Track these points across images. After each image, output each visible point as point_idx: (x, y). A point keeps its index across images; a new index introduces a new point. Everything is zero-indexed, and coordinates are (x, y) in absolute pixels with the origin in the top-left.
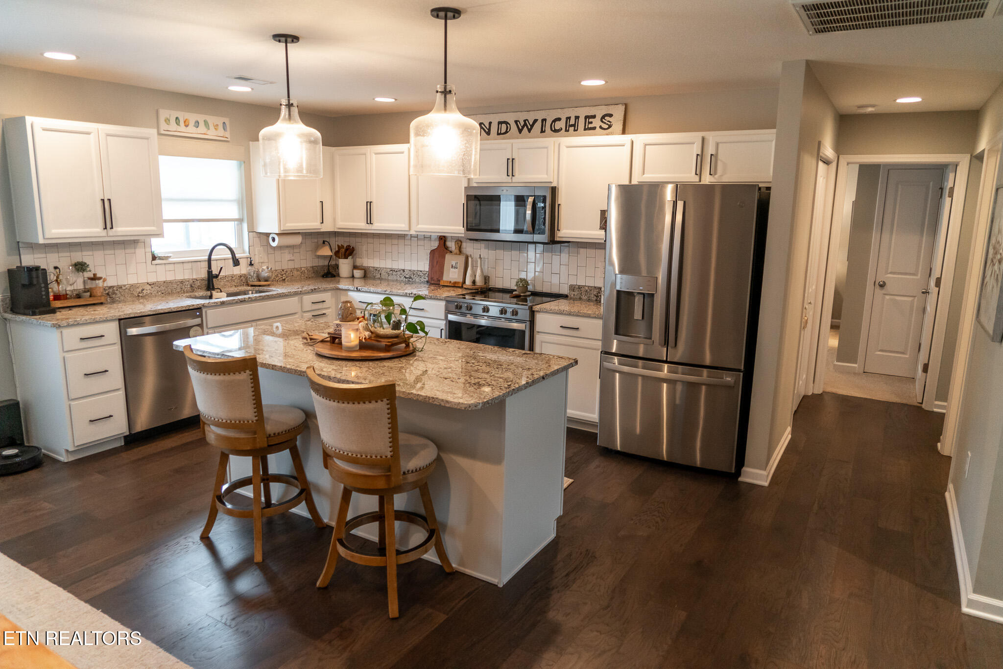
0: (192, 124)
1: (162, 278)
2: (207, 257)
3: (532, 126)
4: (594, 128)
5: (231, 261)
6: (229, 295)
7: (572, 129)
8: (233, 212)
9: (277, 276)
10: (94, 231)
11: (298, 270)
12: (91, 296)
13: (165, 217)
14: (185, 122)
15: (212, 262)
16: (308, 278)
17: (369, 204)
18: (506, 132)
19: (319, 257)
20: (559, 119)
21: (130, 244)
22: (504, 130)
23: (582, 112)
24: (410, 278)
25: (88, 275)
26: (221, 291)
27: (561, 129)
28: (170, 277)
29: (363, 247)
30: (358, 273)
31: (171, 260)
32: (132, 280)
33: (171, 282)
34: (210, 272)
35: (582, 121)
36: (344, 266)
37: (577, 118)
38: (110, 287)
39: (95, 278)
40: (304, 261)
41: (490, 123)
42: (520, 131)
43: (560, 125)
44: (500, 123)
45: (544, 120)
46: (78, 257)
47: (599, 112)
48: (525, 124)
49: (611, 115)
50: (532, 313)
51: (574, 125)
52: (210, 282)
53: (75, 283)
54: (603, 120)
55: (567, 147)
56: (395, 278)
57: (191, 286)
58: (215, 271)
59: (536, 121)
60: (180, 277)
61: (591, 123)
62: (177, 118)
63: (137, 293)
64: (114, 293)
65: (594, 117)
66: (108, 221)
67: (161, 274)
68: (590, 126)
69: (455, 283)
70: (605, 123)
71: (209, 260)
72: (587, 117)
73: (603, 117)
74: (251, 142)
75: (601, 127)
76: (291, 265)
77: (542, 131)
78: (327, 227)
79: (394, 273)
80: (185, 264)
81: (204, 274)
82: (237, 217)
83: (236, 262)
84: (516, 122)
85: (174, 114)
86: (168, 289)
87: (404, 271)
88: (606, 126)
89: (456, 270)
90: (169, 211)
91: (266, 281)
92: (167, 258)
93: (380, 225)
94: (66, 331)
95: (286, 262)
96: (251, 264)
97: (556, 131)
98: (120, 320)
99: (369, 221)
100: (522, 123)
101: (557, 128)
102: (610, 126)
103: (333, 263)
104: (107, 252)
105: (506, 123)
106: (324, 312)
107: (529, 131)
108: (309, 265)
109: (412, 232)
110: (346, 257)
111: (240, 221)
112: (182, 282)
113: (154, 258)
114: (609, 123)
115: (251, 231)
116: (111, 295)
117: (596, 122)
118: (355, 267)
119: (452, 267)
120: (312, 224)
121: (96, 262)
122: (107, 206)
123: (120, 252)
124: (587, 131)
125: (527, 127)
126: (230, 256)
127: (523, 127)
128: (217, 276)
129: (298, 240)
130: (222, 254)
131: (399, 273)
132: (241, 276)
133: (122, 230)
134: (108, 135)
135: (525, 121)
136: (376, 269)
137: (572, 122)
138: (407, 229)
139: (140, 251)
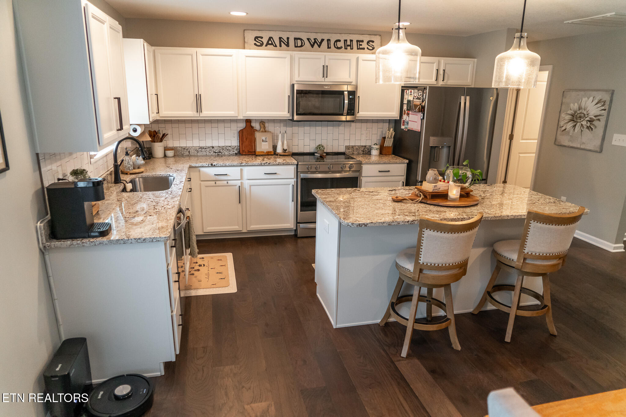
3: (321, 43)
4: (364, 49)
7: (349, 48)
18: (302, 46)
20: (339, 41)
22: (299, 44)
23: (355, 38)
24: (220, 152)
27: (342, 47)
30: (170, 153)
34: (116, 163)
35: (355, 43)
36: (158, 148)
37: (351, 41)
41: (288, 38)
42: (312, 46)
43: (340, 44)
44: (296, 39)
45: (329, 40)
47: (366, 38)
48: (315, 42)
49: (373, 42)
50: (360, 165)
51: (350, 46)
54: (369, 44)
55: (363, 60)
56: (205, 153)
59: (322, 40)
61: (361, 45)
65: (362, 41)
68: (361, 47)
69: (268, 152)
70: (370, 46)
72: (357, 41)
73: (368, 42)
75: (368, 48)
77: (329, 47)
79: (203, 150)
84: (308, 39)
87: (213, 147)
88: (371, 48)
89: (266, 143)
93: (209, 113)
97: (338, 48)
99: (199, 110)
100: (313, 41)
101: (339, 46)
102: (373, 48)
105: (301, 40)
107: (319, 46)
109: (240, 117)
110: (159, 142)
114: (373, 46)
117: (364, 45)
118: (166, 149)
119: (263, 141)
124: (359, 50)
125: (317, 44)
127: (314, 43)
131: (208, 150)
135: (315, 39)
136: (184, 148)
137: (349, 43)
138: (236, 115)
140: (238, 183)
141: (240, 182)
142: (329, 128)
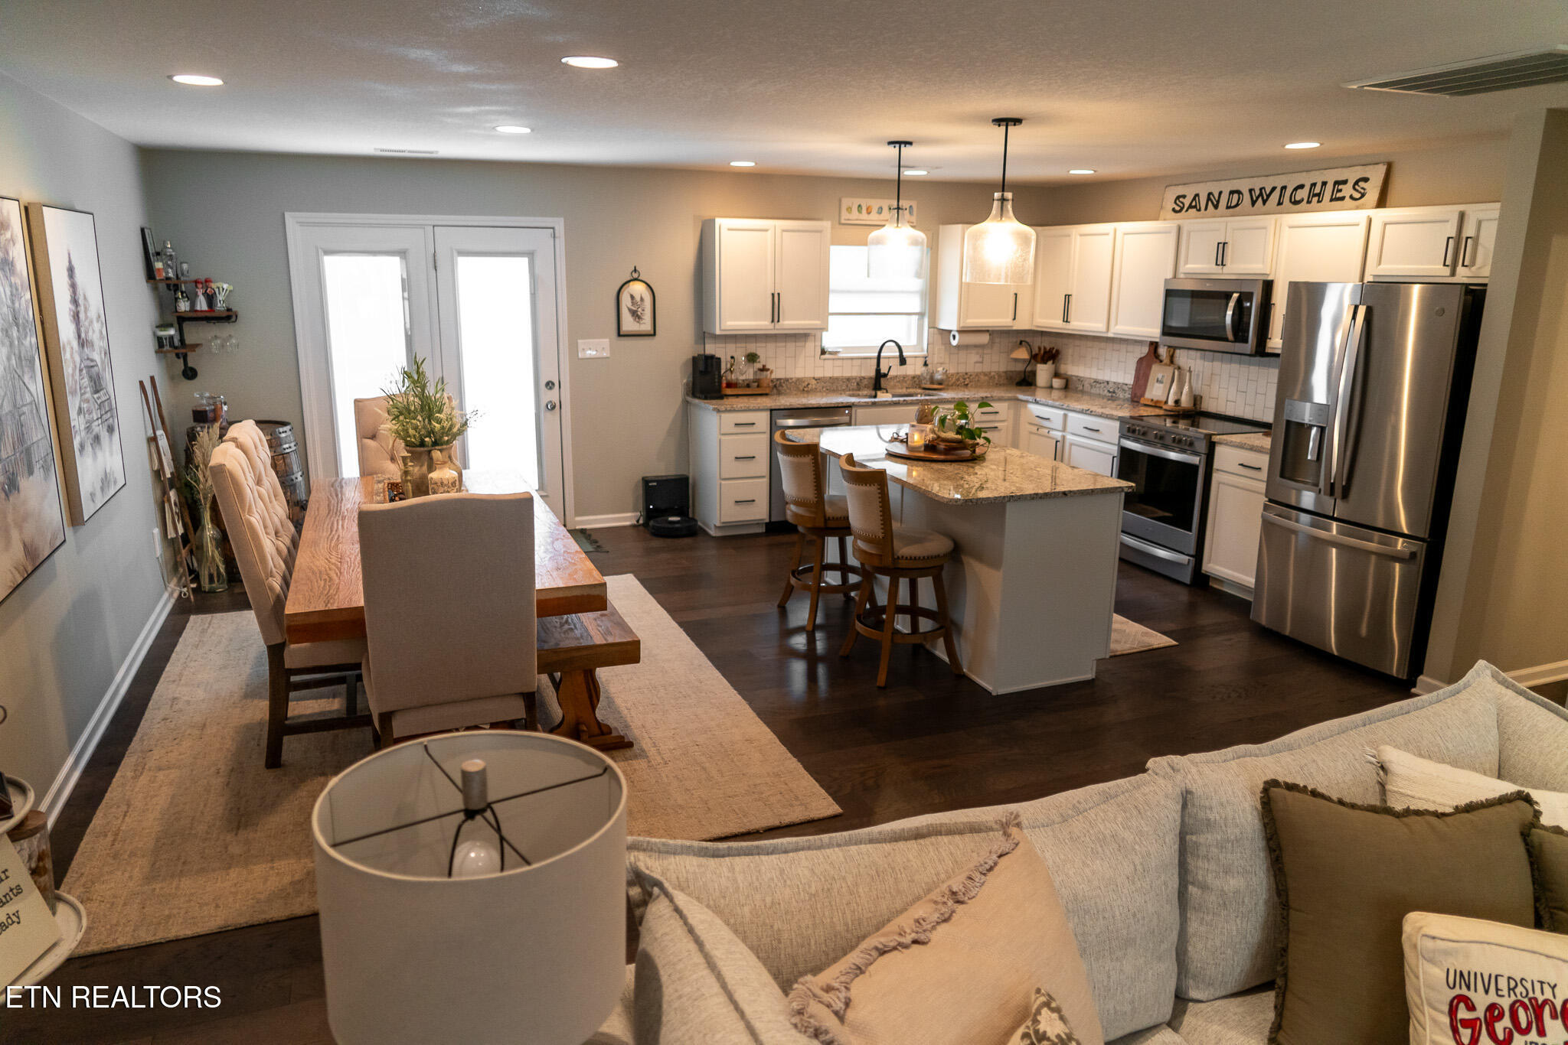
0: (875, 210)
1: (828, 374)
2: (876, 354)
3: (1268, 196)
4: (1342, 199)
5: (898, 360)
6: (894, 396)
7: (1315, 199)
8: (915, 304)
9: (958, 380)
10: (763, 324)
11: (985, 374)
12: (758, 386)
13: (830, 311)
14: (867, 209)
15: (882, 360)
16: (998, 385)
17: (1068, 297)
18: (1237, 205)
19: (1016, 360)
20: (1302, 187)
21: (800, 337)
22: (1234, 203)
23: (1331, 176)
24: (1114, 392)
25: (760, 366)
26: (887, 392)
27: (1303, 200)
28: (837, 373)
29: (1069, 351)
30: (1057, 383)
31: (841, 355)
32: (799, 373)
33: (837, 379)
34: (878, 371)
35: (1329, 187)
36: (1043, 371)
37: (1324, 184)
38: (778, 380)
39: (764, 369)
40: (997, 363)
41: (1220, 193)
42: (1253, 203)
43: (1302, 194)
44: (1232, 192)
45: (1284, 188)
46: (752, 348)
47: (1352, 175)
48: (1261, 194)
49: (1366, 180)
50: (1212, 446)
51: (1318, 195)
52: (878, 381)
53: (746, 373)
54: (1357, 187)
55: (1290, 227)
56: (1098, 392)
57: (858, 384)
58: (884, 370)
59: (1274, 189)
60: (847, 374)
61: (1341, 191)
62: (859, 206)
63: (802, 386)
64: (781, 385)
65: (1345, 182)
66: (775, 316)
67: (829, 370)
68: (1339, 195)
69: (1157, 402)
70: (1357, 191)
71: (879, 357)
72: (1337, 183)
73: (1356, 183)
74: (941, 227)
75: (1351, 197)
76: (978, 369)
77: (1280, 203)
78: (1022, 324)
79: (1098, 385)
80: (854, 361)
81: (873, 373)
82: (918, 310)
83: (903, 361)
84: (1251, 191)
85: (857, 202)
86: (832, 385)
87: (1108, 382)
88: (1358, 196)
89: (1161, 385)
90: (835, 303)
91: (940, 384)
92: (836, 353)
93: (1079, 324)
94: (725, 416)
95: (970, 363)
96: (926, 364)
97: (1296, 203)
98: (771, 410)
99: (1066, 320)
100: (1258, 193)
101: (1298, 199)
102: (1363, 195)
103: (1029, 369)
104: (779, 344)
105: (1239, 192)
106: (996, 425)
107: (1264, 202)
108: (1003, 368)
109: (1110, 335)
110: (1044, 361)
111: (921, 315)
112: (848, 379)
113: (823, 352)
114: (1362, 191)
115: (932, 326)
116: (778, 387)
117: (1347, 190)
118: (1057, 375)
119: (1157, 381)
120: (1004, 321)
121: (767, 355)
122: (776, 300)
123: (791, 346)
124: (1333, 203)
125: (1263, 198)
126: (898, 354)
127: (1257, 198)
128: (885, 375)
129: (984, 339)
130: (891, 352)
131: (1102, 385)
132: (914, 377)
133: (788, 323)
134: (784, 231)
135: (1261, 189)
136: (1080, 379)
137: (1317, 190)
138: (1104, 330)
139: (810, 345)
140: (1058, 435)
141: (1060, 434)
142: (1252, 367)
